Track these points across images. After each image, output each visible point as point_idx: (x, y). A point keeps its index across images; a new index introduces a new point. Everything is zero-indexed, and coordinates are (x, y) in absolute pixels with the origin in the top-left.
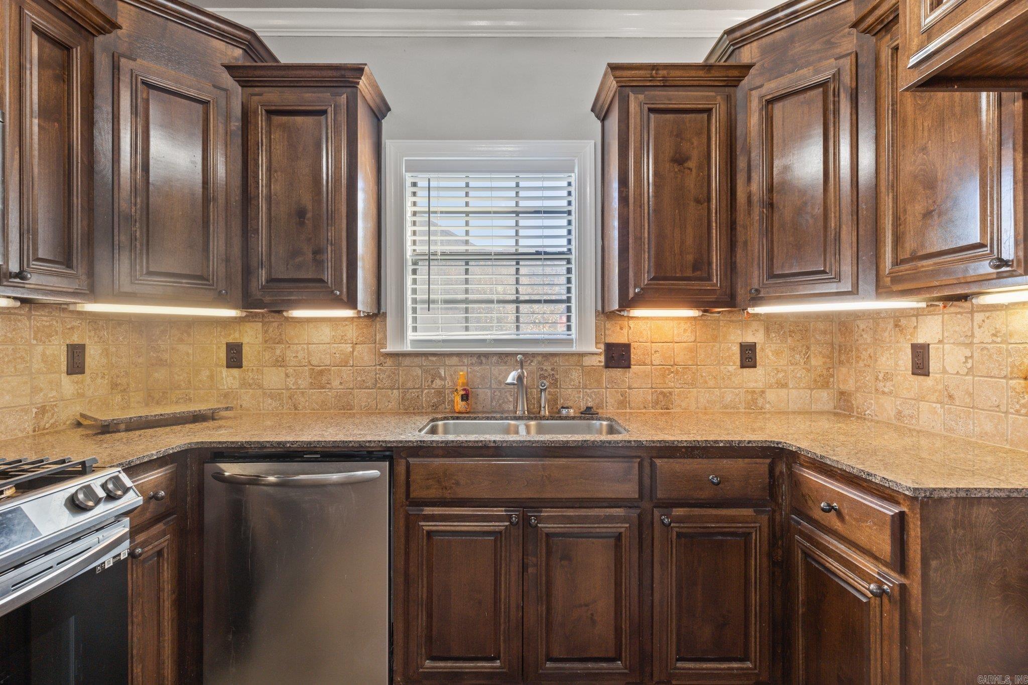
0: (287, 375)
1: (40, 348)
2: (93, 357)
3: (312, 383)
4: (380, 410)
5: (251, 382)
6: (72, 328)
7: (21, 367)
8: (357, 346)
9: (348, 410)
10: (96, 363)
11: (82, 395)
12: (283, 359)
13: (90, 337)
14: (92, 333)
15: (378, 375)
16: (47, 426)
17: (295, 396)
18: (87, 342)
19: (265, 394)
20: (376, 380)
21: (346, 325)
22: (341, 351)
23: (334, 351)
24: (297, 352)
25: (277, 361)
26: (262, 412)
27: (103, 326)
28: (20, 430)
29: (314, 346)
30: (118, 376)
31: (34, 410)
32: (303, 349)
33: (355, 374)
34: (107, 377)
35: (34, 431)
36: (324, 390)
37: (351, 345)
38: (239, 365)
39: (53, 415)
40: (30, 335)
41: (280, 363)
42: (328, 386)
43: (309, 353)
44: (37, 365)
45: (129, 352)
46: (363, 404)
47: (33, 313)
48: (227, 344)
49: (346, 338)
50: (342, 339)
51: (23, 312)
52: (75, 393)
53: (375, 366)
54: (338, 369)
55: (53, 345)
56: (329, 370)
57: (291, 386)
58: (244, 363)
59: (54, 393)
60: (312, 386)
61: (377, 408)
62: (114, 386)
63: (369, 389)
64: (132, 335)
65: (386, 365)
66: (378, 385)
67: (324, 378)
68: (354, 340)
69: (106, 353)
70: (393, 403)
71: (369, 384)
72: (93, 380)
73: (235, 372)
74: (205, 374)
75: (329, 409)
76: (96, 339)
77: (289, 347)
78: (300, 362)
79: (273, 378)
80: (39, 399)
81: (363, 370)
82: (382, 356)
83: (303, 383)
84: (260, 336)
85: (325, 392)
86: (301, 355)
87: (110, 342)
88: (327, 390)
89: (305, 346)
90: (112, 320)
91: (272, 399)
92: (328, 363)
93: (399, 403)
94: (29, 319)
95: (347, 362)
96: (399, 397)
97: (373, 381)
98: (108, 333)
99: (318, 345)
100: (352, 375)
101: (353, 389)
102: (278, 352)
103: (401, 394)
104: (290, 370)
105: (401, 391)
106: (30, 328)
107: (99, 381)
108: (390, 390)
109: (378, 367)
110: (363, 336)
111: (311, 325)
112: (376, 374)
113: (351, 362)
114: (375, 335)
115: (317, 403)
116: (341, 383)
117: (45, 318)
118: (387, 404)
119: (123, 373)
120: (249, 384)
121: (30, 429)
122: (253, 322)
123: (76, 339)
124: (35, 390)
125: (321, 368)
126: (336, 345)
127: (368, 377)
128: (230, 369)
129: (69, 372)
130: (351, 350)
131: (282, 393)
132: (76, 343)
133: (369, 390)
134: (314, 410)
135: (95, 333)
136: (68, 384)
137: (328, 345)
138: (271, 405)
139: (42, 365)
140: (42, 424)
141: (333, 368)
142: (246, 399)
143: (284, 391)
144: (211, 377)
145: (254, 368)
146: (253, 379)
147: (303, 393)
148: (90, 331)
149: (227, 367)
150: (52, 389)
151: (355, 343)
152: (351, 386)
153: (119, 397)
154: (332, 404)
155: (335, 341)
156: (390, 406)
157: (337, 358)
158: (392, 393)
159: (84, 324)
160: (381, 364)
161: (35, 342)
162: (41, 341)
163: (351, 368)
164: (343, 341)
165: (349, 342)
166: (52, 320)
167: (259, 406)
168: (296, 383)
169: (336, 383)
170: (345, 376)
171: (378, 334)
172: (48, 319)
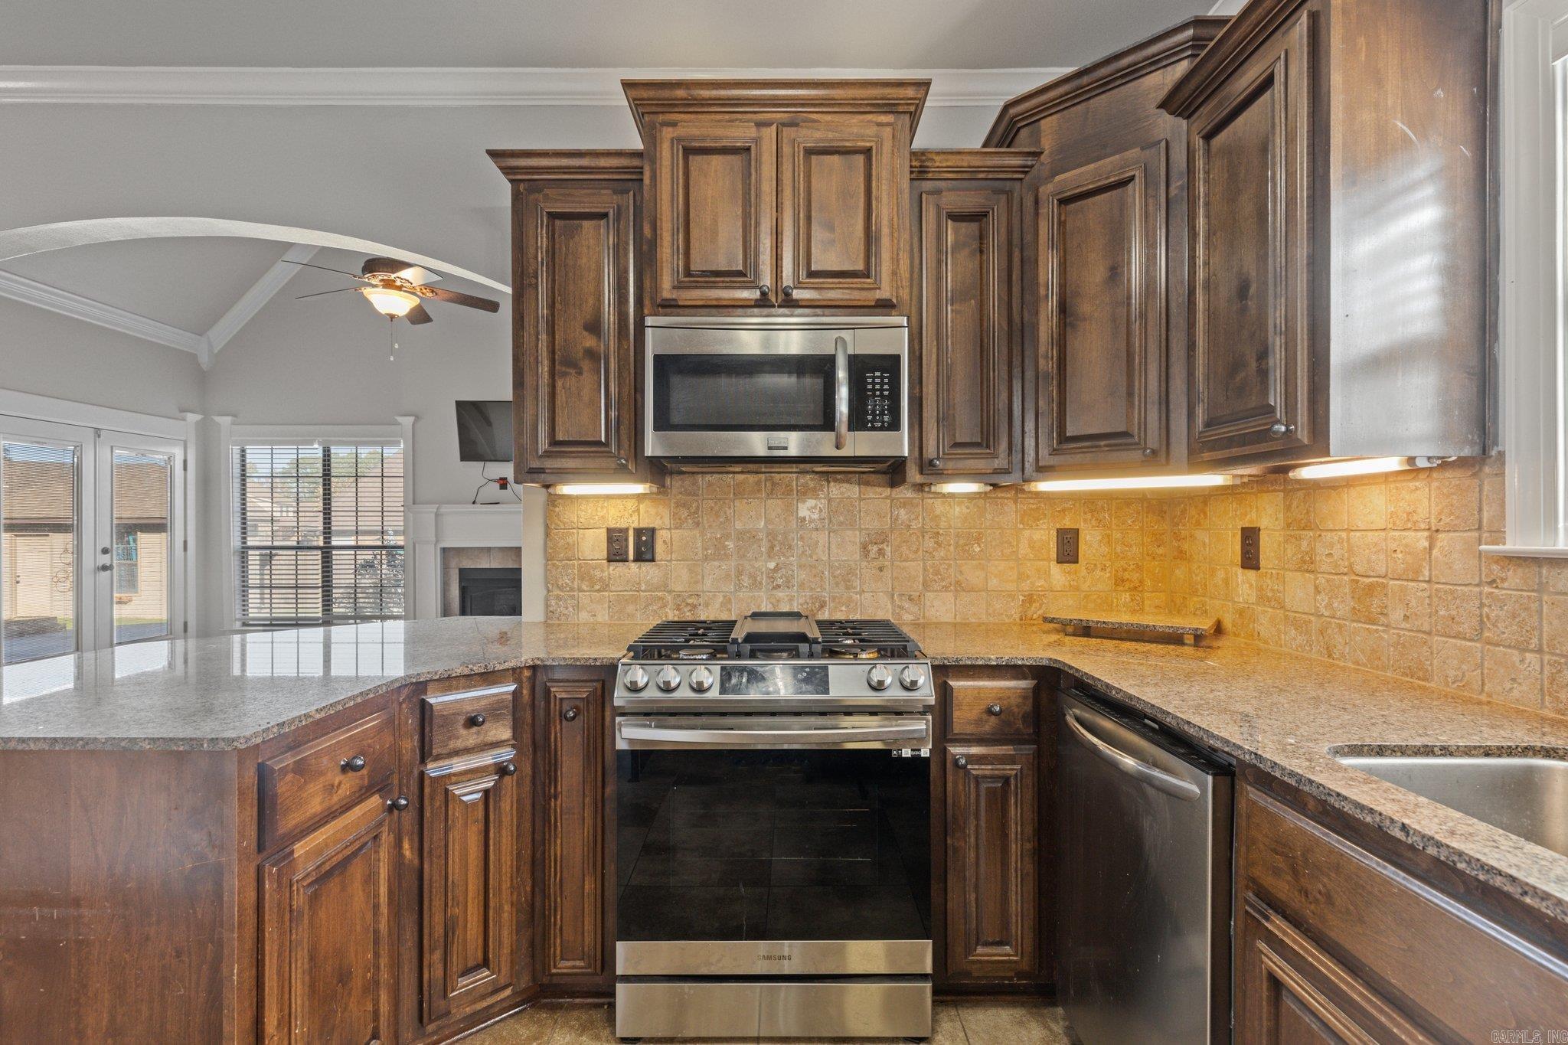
0: (1317, 591)
1: (1027, 533)
2: (1090, 542)
3: (1354, 608)
4: (1490, 695)
5: (1270, 594)
6: (1063, 510)
7: (1008, 551)
8: (1440, 536)
9: (1419, 679)
10: (1094, 551)
11: (1077, 589)
12: (1311, 558)
13: (1085, 520)
14: (1089, 516)
15: (1486, 610)
16: (1035, 616)
17: (1329, 631)
18: (1082, 526)
19: (1286, 617)
20: (1482, 622)
21: (1417, 489)
22: (1406, 546)
23: (1394, 546)
24: (1332, 545)
25: (1304, 562)
26: (1284, 649)
27: (1103, 507)
28: (1007, 615)
29: (1358, 534)
30: (1125, 570)
31: (1021, 598)
32: (1341, 541)
33: (1435, 599)
34: (1108, 570)
35: (1021, 620)
36: (1374, 627)
37: (1426, 534)
38: (1256, 567)
39: (1041, 605)
40: (1016, 519)
41: (1307, 564)
42: (1383, 619)
43: (1350, 550)
44: (1024, 549)
45: (1143, 540)
46: (1452, 673)
47: (1019, 495)
48: (1243, 529)
49: (1415, 518)
50: (1408, 520)
51: (1009, 495)
52: (1067, 584)
53: (1478, 585)
54: (1400, 586)
55: (1041, 529)
56: (1384, 586)
57: (1323, 610)
58: (1262, 563)
59: (1042, 582)
60: (1356, 615)
61: (1483, 690)
62: (1119, 581)
63: (1465, 639)
64: (1147, 517)
65: (1506, 585)
66: (1487, 634)
67: (1376, 602)
68: (1433, 521)
69: (1108, 539)
70: (1524, 688)
71: (1465, 628)
72: (1090, 571)
73: (1251, 574)
74: (1221, 574)
75: (1384, 668)
76: (1094, 522)
77: (1320, 536)
78: (1337, 566)
79: (1298, 591)
80: (1026, 586)
81: (1452, 592)
82: (1497, 562)
83: (1342, 608)
84: (1281, 516)
85: (1377, 631)
86: (1337, 552)
87: (1114, 527)
88: (1380, 628)
89: (1344, 535)
90: (1116, 499)
91: (1296, 629)
92: (1382, 571)
93: (1542, 690)
94: (1016, 502)
95: (1418, 572)
96: (1542, 672)
97: (1475, 622)
98: (1110, 516)
99: (1363, 533)
100: (1427, 601)
101: (1429, 633)
102: (1304, 543)
103: (1547, 668)
104: (1322, 580)
105: (1546, 658)
106: (1016, 512)
107: (1098, 573)
108: (1516, 652)
109: (1487, 589)
110: (1451, 514)
111: (1353, 492)
112: (1482, 605)
113: (1427, 573)
114: (1480, 510)
115: (1363, 651)
116: (1406, 617)
117: (1031, 501)
118: (1508, 685)
119: (1132, 567)
120: (1268, 598)
121: (1017, 617)
122: (1273, 491)
123: (1067, 523)
124: (1022, 577)
125: (1371, 580)
126: (1397, 534)
127: (1461, 610)
128: (1246, 571)
129: (1060, 560)
130: (1427, 544)
131: (1310, 621)
132: (1066, 527)
133: (1463, 642)
134: (1359, 665)
135: (1093, 516)
136: (1058, 574)
137: (1383, 534)
138: (1295, 639)
139: (1029, 551)
140: (1029, 613)
141: (1391, 582)
142: (1264, 622)
143: (1312, 618)
144: (1226, 581)
145: (1274, 572)
146: (1272, 590)
147: (1340, 627)
148: (1085, 513)
149: (1243, 567)
150: (1039, 578)
151: (1434, 528)
152: (1426, 627)
153: (1128, 596)
154: (1389, 659)
155: (1394, 524)
156: (1515, 693)
157: (1399, 562)
158: (1522, 661)
159: (1077, 505)
160: (1494, 581)
161: (1021, 526)
162: (1028, 525)
163: (1425, 585)
164: (1409, 525)
165: (1423, 526)
166: (1039, 502)
167: (1280, 639)
168: (1329, 606)
169: (1396, 615)
170: (1413, 603)
171: (1485, 508)
172: (1036, 501)
